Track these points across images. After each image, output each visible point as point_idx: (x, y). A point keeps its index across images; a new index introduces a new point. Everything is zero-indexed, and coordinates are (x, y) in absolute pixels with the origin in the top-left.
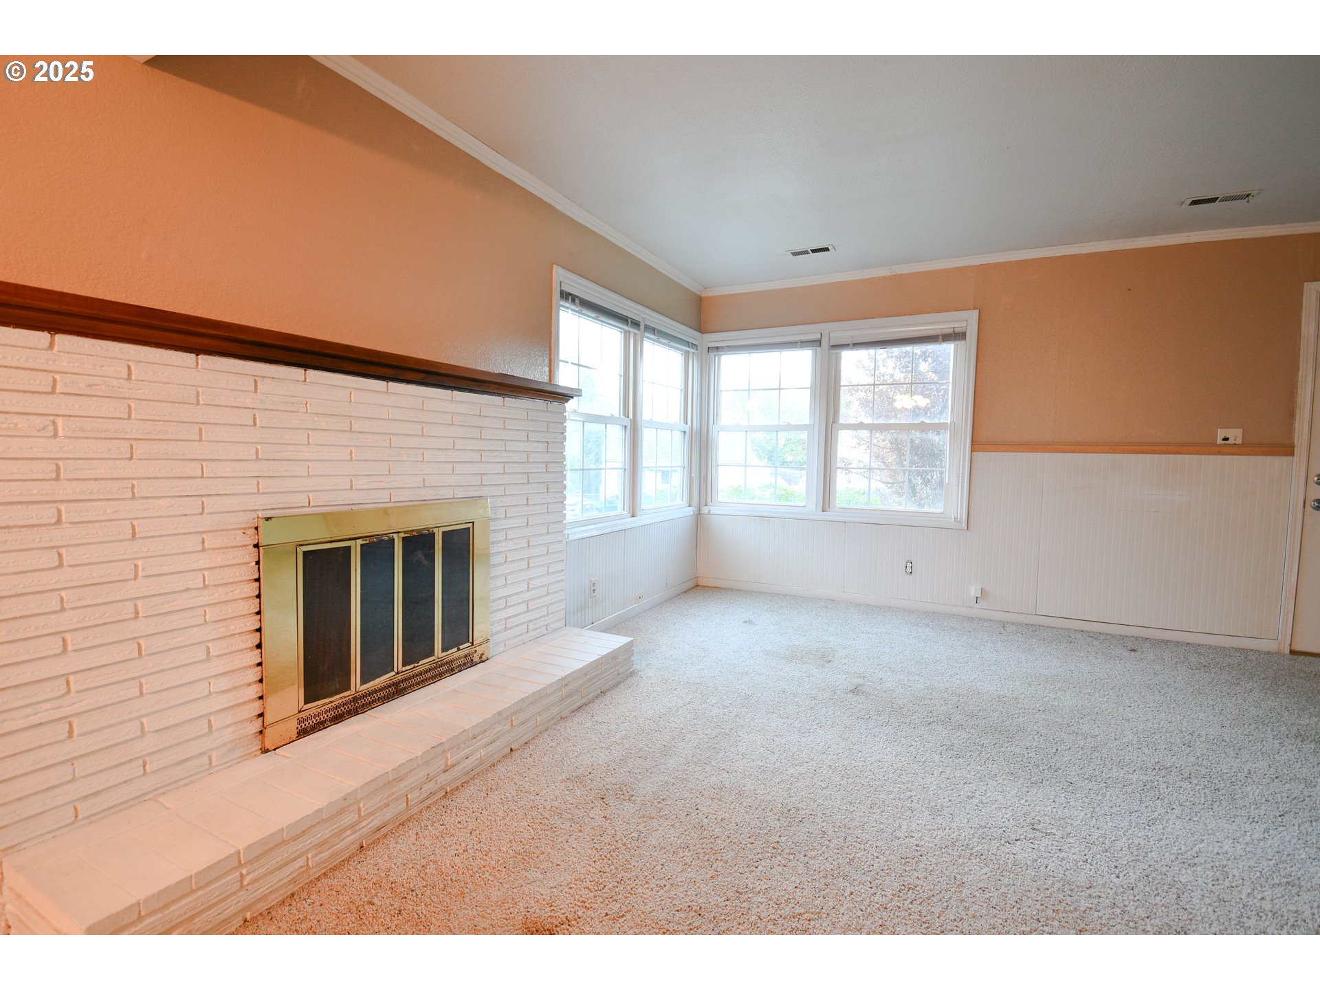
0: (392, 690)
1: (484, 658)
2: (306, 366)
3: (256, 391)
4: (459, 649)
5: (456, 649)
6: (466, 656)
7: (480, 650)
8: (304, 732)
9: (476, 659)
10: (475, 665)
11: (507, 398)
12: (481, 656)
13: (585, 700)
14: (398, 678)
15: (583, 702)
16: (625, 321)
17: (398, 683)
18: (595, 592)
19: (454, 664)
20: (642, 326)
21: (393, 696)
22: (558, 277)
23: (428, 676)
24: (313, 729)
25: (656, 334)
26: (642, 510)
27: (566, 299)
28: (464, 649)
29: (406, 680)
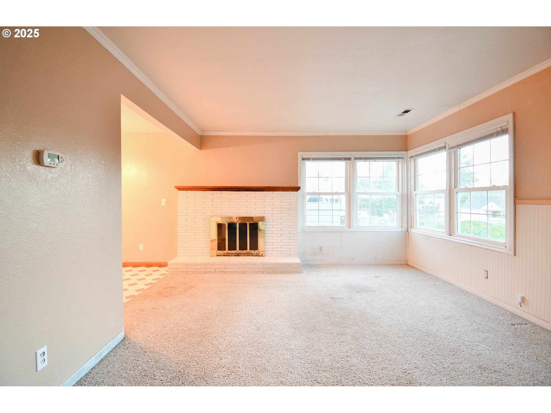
0: (236, 254)
1: (263, 255)
2: (221, 191)
3: (213, 196)
4: (255, 251)
5: (254, 251)
6: (257, 253)
7: (262, 253)
8: (218, 256)
9: (260, 255)
10: (259, 256)
11: (273, 192)
12: (262, 255)
13: (274, 272)
14: (238, 252)
15: (273, 272)
16: (340, 159)
17: (238, 253)
18: (322, 251)
19: (254, 254)
20: (353, 159)
21: (237, 256)
22: (300, 154)
23: (246, 254)
24: (219, 256)
25: (364, 160)
26: (358, 226)
27: (305, 160)
28: (256, 251)
29: (240, 253)
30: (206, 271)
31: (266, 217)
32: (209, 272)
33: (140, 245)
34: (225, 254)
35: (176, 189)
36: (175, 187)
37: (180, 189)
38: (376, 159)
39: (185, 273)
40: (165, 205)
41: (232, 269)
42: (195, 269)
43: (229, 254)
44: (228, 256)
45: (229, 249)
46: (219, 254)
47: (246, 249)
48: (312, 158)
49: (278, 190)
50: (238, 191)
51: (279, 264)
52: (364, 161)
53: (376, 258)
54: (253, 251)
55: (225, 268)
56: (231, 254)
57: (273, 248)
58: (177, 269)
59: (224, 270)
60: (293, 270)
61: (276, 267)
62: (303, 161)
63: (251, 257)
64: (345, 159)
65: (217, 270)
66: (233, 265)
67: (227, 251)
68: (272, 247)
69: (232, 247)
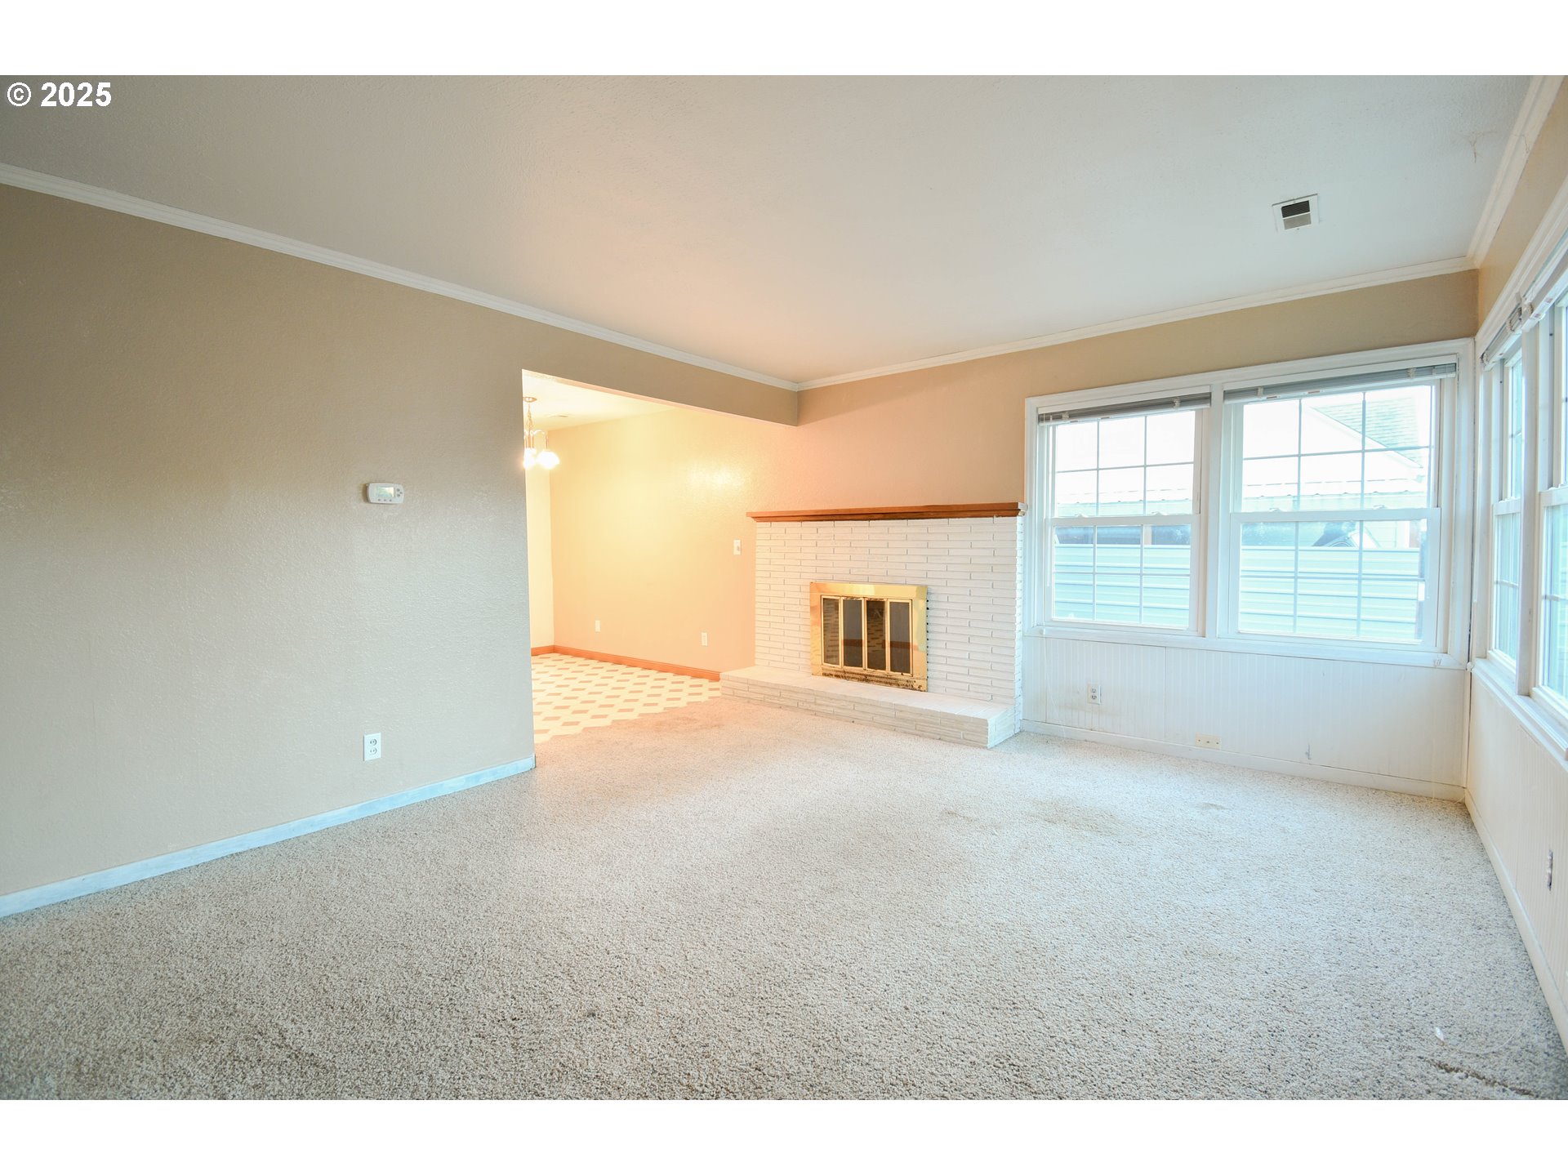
0: (863, 677)
1: (921, 689)
2: (833, 520)
4: (902, 674)
5: (900, 674)
6: (908, 681)
7: (919, 682)
8: (825, 675)
9: (916, 687)
10: (913, 689)
11: (950, 519)
12: (920, 687)
13: (920, 733)
14: (865, 672)
15: (917, 732)
16: (1166, 404)
17: (866, 676)
18: (1098, 700)
19: (899, 682)
20: (1217, 396)
21: (863, 680)
22: (1034, 405)
23: (883, 680)
24: (828, 675)
25: (1264, 394)
26: (1239, 633)
27: (1048, 419)
28: (906, 676)
29: (871, 676)
30: (781, 703)
31: (933, 588)
32: (788, 706)
33: (703, 634)
34: (839, 674)
35: (753, 520)
36: (748, 514)
37: (760, 518)
38: (1321, 387)
39: (746, 701)
40: (739, 553)
41: (828, 709)
42: (762, 696)
43: (847, 675)
44: (845, 678)
45: (847, 663)
46: (828, 672)
47: (884, 668)
48: (1070, 411)
49: (959, 515)
50: (870, 520)
51: (933, 714)
52: (1265, 398)
53: (1308, 754)
54: (897, 675)
55: (815, 703)
56: (851, 675)
57: (949, 673)
58: (735, 691)
59: (813, 706)
60: (965, 736)
61: (925, 722)
62: (1041, 424)
63: (894, 690)
64: (1186, 401)
65: (800, 704)
66: (831, 699)
67: (841, 666)
68: (945, 668)
69: (853, 659)
